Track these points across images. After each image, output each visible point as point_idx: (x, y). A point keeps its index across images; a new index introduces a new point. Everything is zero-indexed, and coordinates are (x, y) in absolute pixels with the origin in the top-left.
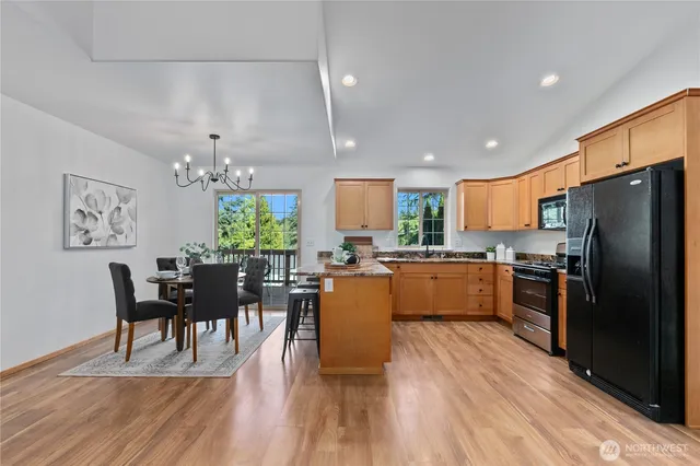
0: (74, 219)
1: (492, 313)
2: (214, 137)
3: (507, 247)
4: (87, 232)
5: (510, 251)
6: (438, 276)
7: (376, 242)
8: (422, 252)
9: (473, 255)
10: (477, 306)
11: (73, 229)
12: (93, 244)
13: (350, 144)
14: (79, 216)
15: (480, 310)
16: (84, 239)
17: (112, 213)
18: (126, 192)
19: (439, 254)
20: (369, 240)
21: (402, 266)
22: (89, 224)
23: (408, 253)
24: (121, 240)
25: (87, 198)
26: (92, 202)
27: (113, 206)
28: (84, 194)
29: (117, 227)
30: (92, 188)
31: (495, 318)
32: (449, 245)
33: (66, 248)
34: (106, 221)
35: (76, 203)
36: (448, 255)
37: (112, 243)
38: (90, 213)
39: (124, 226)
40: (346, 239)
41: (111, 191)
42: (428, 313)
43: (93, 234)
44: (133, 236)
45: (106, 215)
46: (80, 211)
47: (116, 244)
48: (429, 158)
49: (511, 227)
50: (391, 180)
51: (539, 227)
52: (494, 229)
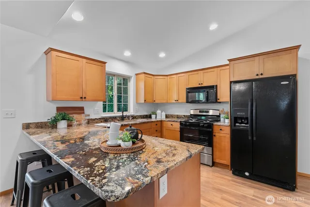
3: (162, 112)
5: (164, 114)
19: (129, 118)
20: (81, 110)
32: (131, 111)
40: (58, 109)
49: (165, 102)
50: (105, 63)
51: (187, 102)
52: (156, 102)
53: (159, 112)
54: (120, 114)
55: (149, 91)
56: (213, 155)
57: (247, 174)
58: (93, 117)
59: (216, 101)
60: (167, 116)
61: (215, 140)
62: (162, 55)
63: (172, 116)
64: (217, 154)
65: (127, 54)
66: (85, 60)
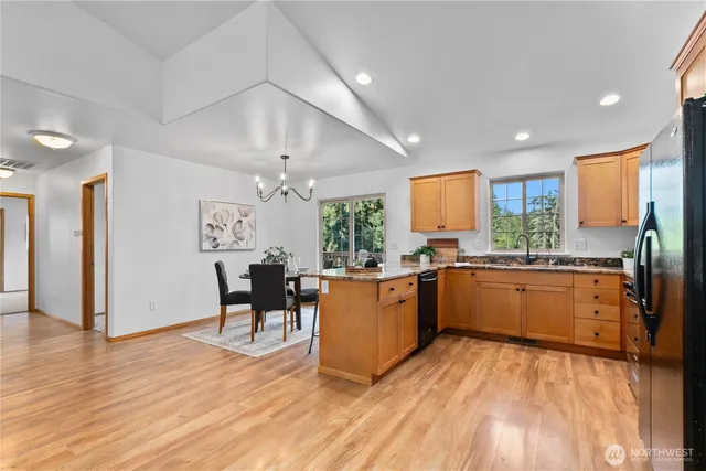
0: (206, 230)
1: (618, 348)
2: (286, 157)
4: (215, 239)
6: (528, 287)
7: (462, 245)
8: (522, 257)
9: (605, 262)
10: (592, 334)
11: (204, 238)
12: (220, 248)
13: (414, 139)
14: (209, 229)
15: (596, 340)
16: (213, 244)
17: (235, 225)
18: (246, 209)
19: (547, 259)
20: (453, 243)
21: (478, 273)
22: (216, 233)
23: (502, 257)
24: (242, 245)
25: (214, 216)
26: (218, 218)
27: (235, 221)
28: (212, 213)
29: (239, 235)
30: (219, 208)
31: (620, 355)
32: (568, 248)
33: (201, 251)
34: (230, 232)
35: (207, 220)
36: (562, 261)
37: (235, 247)
38: (217, 226)
39: (245, 234)
40: (429, 241)
41: (234, 210)
42: (513, 333)
43: (219, 241)
44: (253, 241)
45: (230, 226)
46: (210, 225)
47: (238, 248)
48: (522, 137)
58: (472, 253)
66: (444, 179)
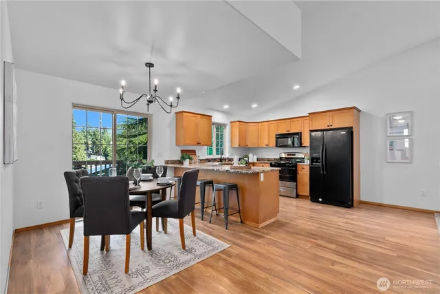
2: (151, 65)
3: (254, 155)
5: (255, 157)
20: (194, 152)
32: (227, 154)
40: (182, 151)
49: (256, 146)
50: (211, 116)
51: (277, 146)
52: (249, 146)
53: (250, 155)
54: (219, 156)
55: (243, 136)
56: (296, 188)
57: (320, 200)
58: (202, 158)
59: (301, 146)
60: (258, 160)
61: (299, 177)
62: (254, 106)
63: (263, 159)
64: (299, 187)
65: (226, 107)
66: (200, 116)
